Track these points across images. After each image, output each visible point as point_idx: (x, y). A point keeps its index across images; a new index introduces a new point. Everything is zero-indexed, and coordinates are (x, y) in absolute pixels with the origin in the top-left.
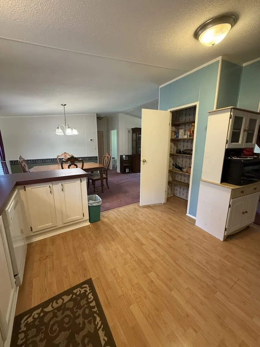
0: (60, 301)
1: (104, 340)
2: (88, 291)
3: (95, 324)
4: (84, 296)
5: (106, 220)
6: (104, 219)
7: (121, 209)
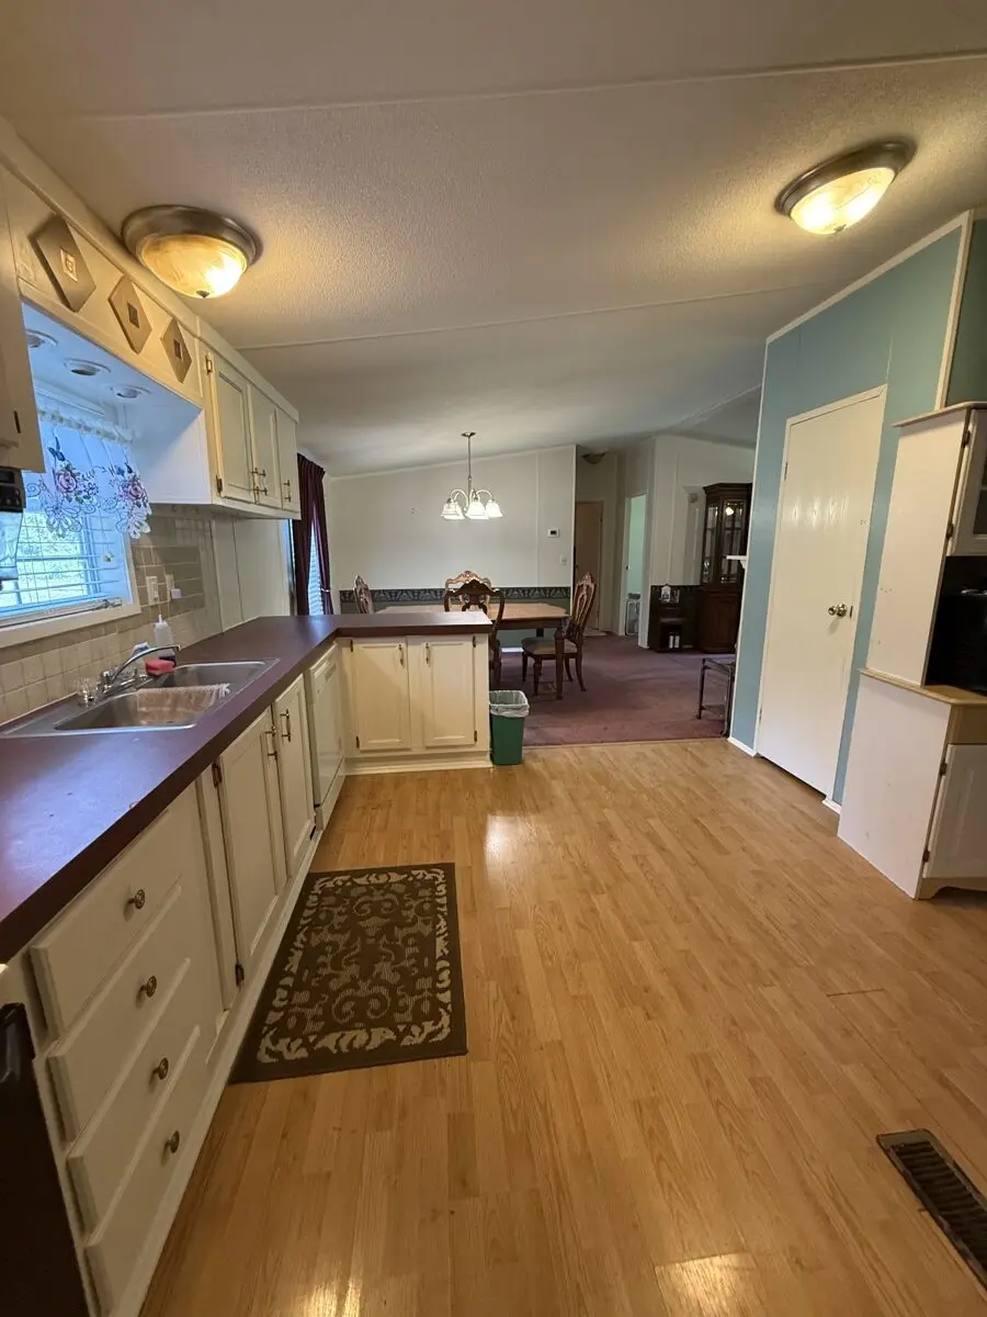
0: (383, 879)
1: (442, 951)
2: (440, 880)
3: (434, 927)
4: (432, 884)
5: (536, 766)
6: (534, 764)
7: (595, 749)
